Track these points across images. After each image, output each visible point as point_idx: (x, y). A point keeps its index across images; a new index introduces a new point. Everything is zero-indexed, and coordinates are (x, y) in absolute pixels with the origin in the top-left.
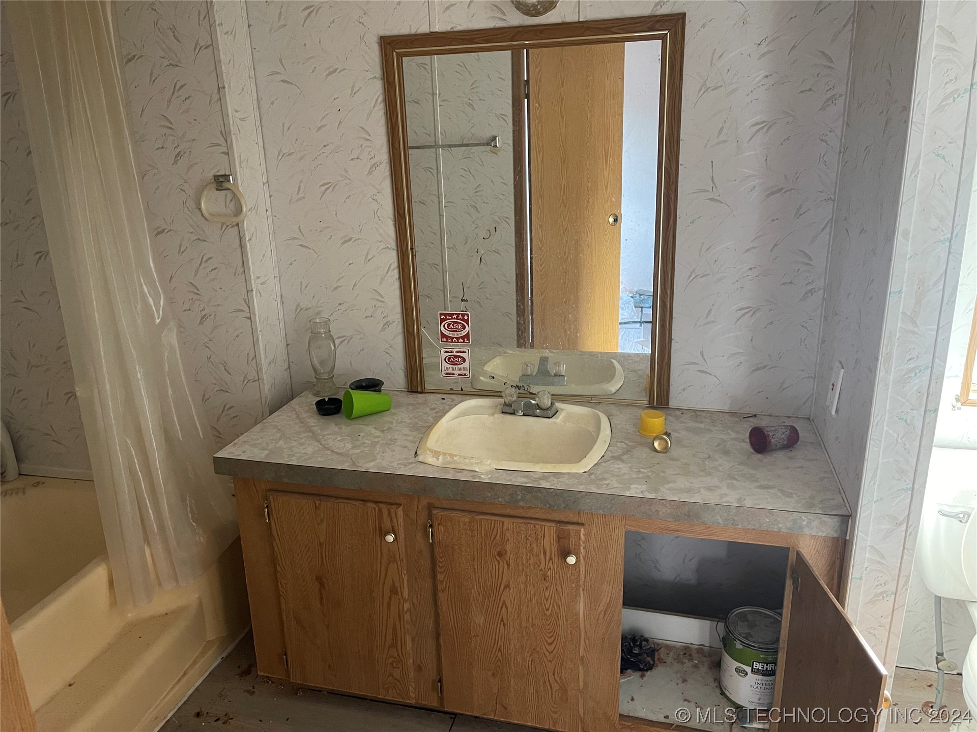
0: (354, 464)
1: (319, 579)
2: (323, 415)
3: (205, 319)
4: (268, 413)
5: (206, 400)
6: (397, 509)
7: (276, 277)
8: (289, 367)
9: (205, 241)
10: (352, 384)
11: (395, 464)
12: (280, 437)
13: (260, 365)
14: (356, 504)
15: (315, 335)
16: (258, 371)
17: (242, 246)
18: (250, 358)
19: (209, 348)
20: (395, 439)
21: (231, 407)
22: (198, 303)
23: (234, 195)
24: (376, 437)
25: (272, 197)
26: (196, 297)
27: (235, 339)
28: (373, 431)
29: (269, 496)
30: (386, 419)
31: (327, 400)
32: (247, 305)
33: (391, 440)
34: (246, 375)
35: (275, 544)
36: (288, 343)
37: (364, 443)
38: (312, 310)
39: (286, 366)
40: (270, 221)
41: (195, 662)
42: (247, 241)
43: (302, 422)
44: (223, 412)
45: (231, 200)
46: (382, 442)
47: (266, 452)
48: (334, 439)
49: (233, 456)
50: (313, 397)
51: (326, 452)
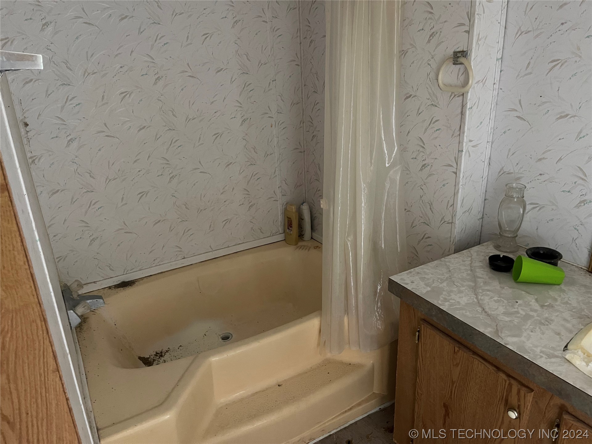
0: (497, 332)
1: (446, 406)
2: (492, 269)
3: (424, 168)
4: (453, 250)
5: (413, 227)
6: (527, 393)
7: (489, 142)
8: (482, 218)
9: (436, 106)
10: (530, 249)
11: (538, 350)
12: (447, 279)
13: (455, 212)
14: (489, 368)
15: (509, 197)
16: (453, 216)
17: (463, 114)
18: (450, 205)
19: (423, 190)
20: (552, 320)
21: (429, 237)
22: (422, 154)
23: (466, 68)
24: (532, 310)
25: (502, 72)
26: (421, 149)
27: (442, 187)
28: (533, 303)
29: (421, 325)
30: (552, 293)
31: (501, 256)
32: (456, 162)
33: (547, 319)
34: (444, 217)
35: (419, 361)
36: (487, 198)
37: (518, 312)
38: (513, 175)
39: (480, 216)
40: (496, 93)
41: (359, 404)
42: (467, 109)
43: (472, 270)
44: (422, 239)
45: (463, 74)
46: (536, 318)
47: (429, 289)
48: (491, 298)
49: (403, 283)
50: (494, 249)
51: (478, 308)
